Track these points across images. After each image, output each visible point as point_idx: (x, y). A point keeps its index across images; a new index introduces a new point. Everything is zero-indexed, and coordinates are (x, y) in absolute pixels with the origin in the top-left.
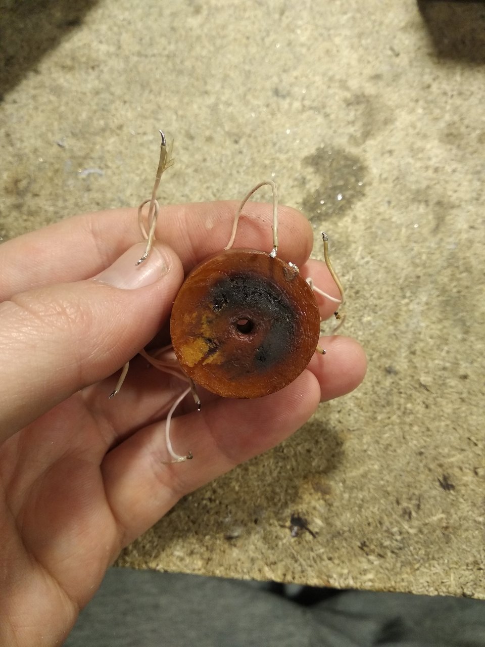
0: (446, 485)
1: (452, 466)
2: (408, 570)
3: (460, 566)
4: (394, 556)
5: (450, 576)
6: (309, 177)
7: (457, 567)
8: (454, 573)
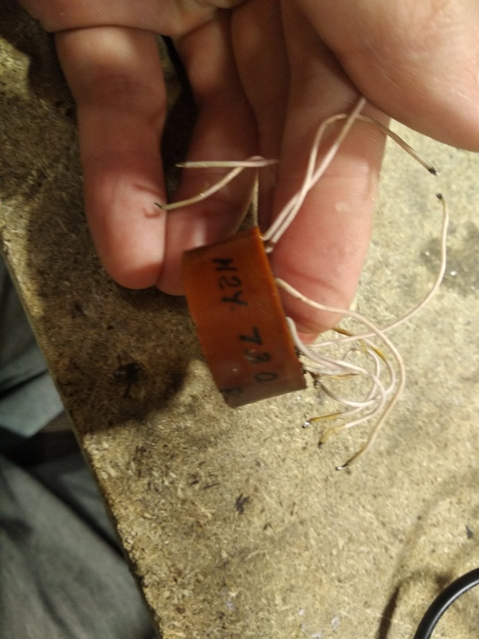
0: (241, 504)
1: (261, 500)
2: (139, 510)
3: (168, 558)
4: (146, 487)
5: (154, 553)
7: (167, 556)
8: (159, 557)
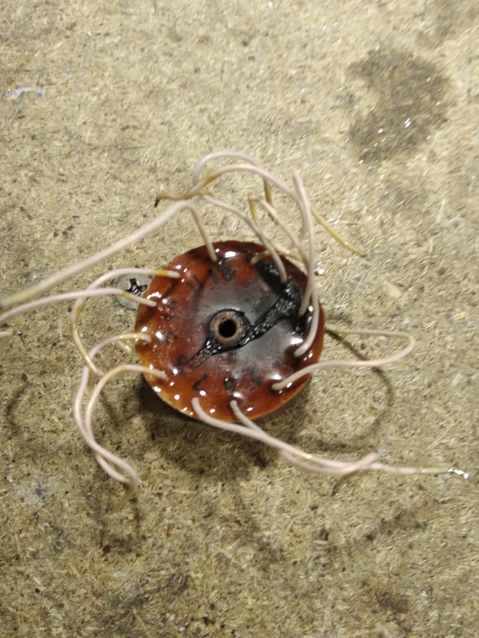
6: (358, 94)
